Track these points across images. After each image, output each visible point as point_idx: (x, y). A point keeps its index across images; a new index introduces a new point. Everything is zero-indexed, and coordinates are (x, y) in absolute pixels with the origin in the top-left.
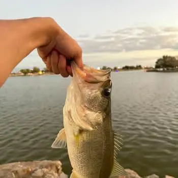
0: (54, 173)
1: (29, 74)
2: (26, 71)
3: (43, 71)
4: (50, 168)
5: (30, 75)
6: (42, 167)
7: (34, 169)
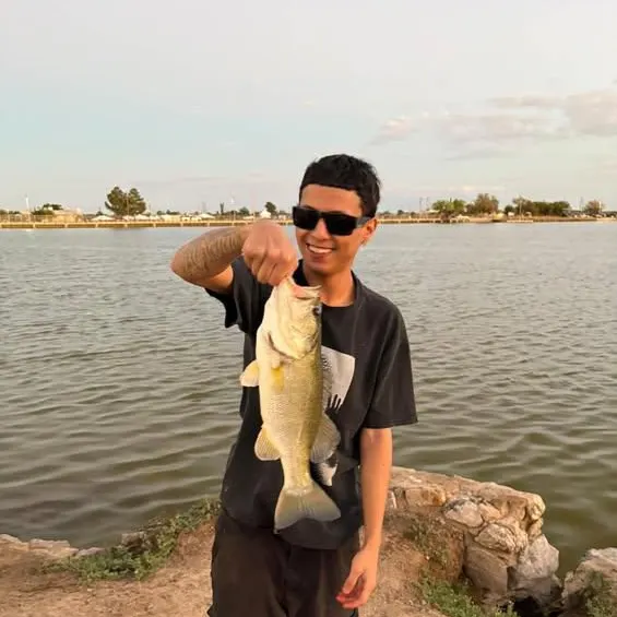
0: (518, 530)
1: (460, 217)
2: (452, 207)
3: (508, 209)
4: (504, 509)
5: (460, 221)
6: (480, 499)
7: (454, 499)
